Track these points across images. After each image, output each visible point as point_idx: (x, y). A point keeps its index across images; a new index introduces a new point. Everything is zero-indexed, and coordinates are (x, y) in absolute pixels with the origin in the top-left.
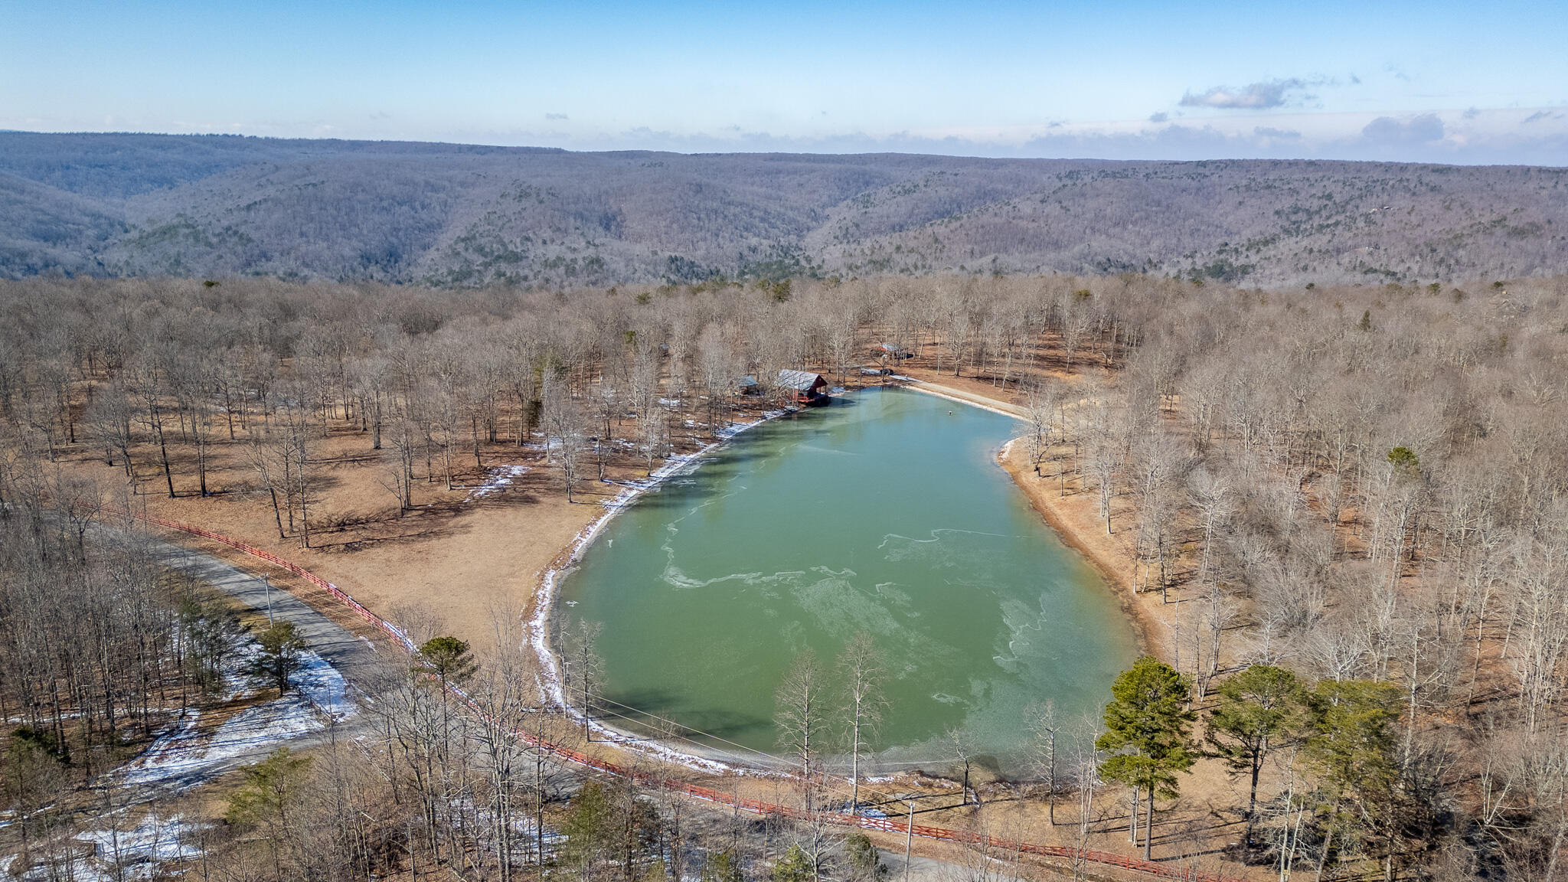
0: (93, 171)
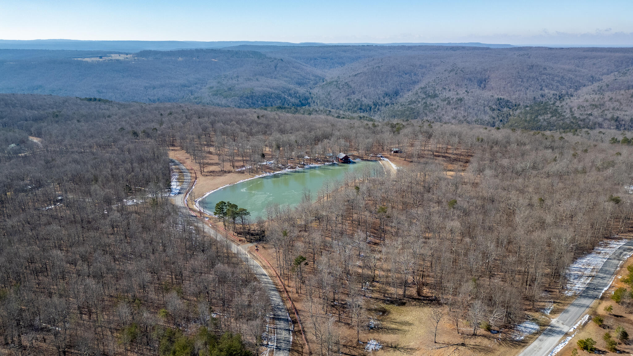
0: (322, 60)
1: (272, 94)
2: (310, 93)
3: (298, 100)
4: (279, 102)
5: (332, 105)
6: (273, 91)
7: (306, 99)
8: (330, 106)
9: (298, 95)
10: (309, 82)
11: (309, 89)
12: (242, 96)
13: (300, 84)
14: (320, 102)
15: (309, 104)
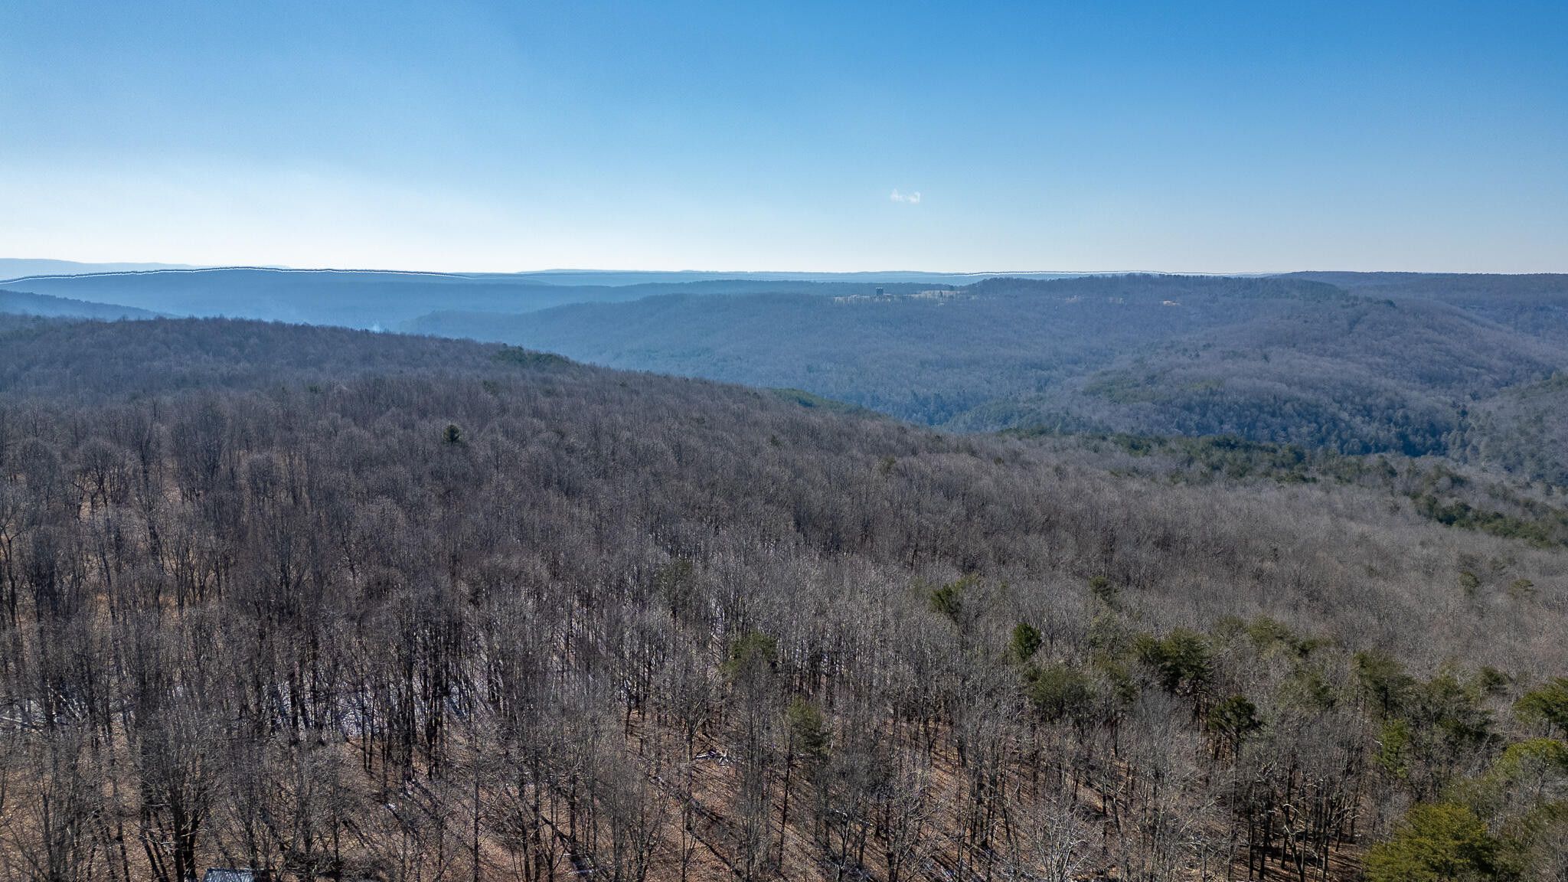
1: (1285, 402)
2: (1464, 413)
3: (1394, 430)
4: (1305, 430)
5: (1540, 461)
6: (1296, 392)
7: (1434, 430)
8: (1530, 465)
9: (1400, 413)
10: (1477, 375)
11: (1468, 397)
12: (1170, 402)
13: (1431, 380)
14: (1487, 446)
15: (1440, 449)
